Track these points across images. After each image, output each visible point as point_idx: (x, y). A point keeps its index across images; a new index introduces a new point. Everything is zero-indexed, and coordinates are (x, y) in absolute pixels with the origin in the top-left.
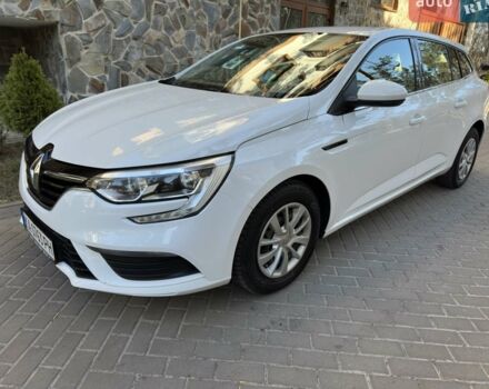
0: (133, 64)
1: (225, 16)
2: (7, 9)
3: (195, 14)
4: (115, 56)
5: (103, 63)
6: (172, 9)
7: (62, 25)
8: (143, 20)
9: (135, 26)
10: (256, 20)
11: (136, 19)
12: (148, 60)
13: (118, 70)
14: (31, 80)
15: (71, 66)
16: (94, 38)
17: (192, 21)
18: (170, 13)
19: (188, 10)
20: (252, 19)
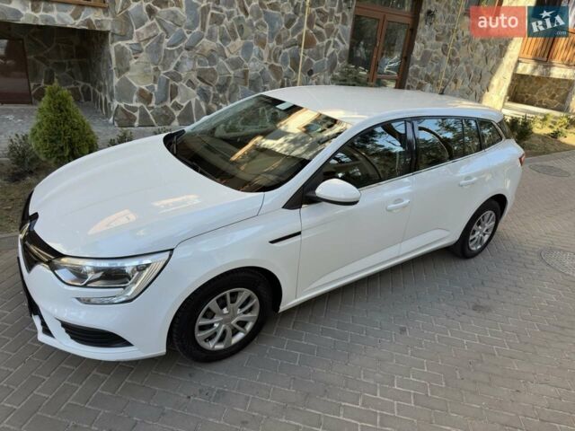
0: (183, 75)
1: (288, 25)
2: (59, 18)
3: (255, 23)
4: (165, 66)
5: (152, 73)
6: (229, 18)
7: (113, 34)
8: (198, 29)
9: (188, 36)
10: (323, 31)
11: (190, 28)
12: (200, 71)
13: (168, 81)
14: (62, 111)
15: (119, 76)
16: (144, 48)
17: (251, 31)
18: (227, 22)
19: (247, 20)
20: (319, 29)
